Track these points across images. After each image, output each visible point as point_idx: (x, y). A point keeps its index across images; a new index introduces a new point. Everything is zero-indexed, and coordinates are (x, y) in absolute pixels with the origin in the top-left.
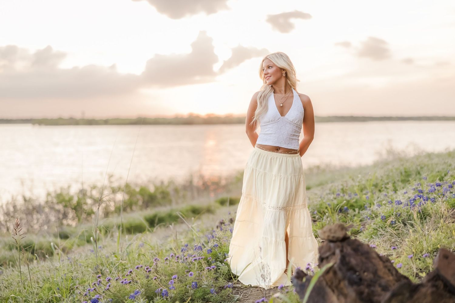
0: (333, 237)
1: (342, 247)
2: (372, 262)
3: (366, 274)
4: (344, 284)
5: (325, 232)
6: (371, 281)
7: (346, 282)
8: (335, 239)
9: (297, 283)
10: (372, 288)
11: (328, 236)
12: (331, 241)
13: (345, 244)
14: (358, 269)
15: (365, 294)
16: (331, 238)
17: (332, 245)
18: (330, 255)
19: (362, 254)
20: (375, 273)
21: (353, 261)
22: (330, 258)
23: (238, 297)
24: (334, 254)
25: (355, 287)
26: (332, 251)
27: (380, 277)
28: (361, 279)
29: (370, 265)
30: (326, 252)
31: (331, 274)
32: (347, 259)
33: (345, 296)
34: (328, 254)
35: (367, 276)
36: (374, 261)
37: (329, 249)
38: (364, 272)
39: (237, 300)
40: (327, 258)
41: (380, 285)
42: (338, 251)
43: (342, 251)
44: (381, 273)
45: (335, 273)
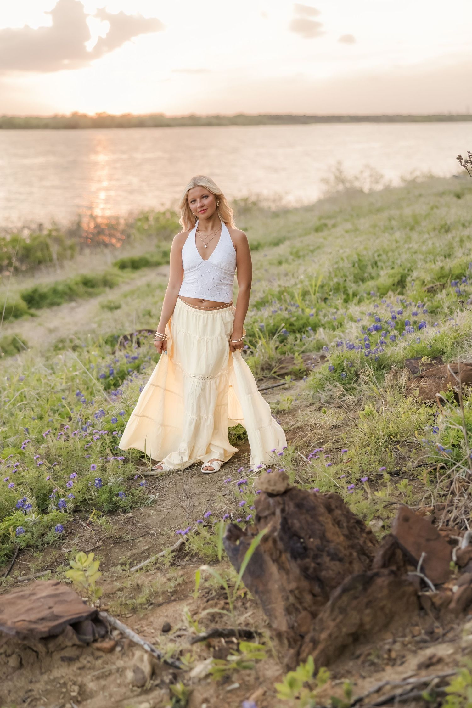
0: (273, 490)
1: (284, 503)
2: (318, 521)
3: (312, 540)
4: (286, 557)
5: (262, 483)
6: (318, 549)
7: (289, 555)
8: (275, 493)
9: (230, 546)
10: (319, 561)
11: (267, 489)
12: (271, 495)
13: (286, 498)
14: (303, 535)
15: (311, 570)
16: (270, 491)
17: (271, 501)
18: (269, 515)
19: (308, 511)
20: (323, 537)
21: (296, 524)
22: (269, 518)
23: (152, 497)
24: (274, 514)
25: (299, 561)
26: (272, 510)
27: (328, 541)
28: (305, 549)
29: (317, 526)
30: (263, 510)
31: (270, 543)
32: (290, 521)
33: (287, 572)
34: (266, 513)
35: (313, 542)
36: (321, 518)
37: (268, 507)
38: (310, 537)
39: (152, 502)
40: (266, 517)
41: (329, 554)
42: (278, 512)
43: (283, 511)
44: (329, 535)
45: (275, 542)
